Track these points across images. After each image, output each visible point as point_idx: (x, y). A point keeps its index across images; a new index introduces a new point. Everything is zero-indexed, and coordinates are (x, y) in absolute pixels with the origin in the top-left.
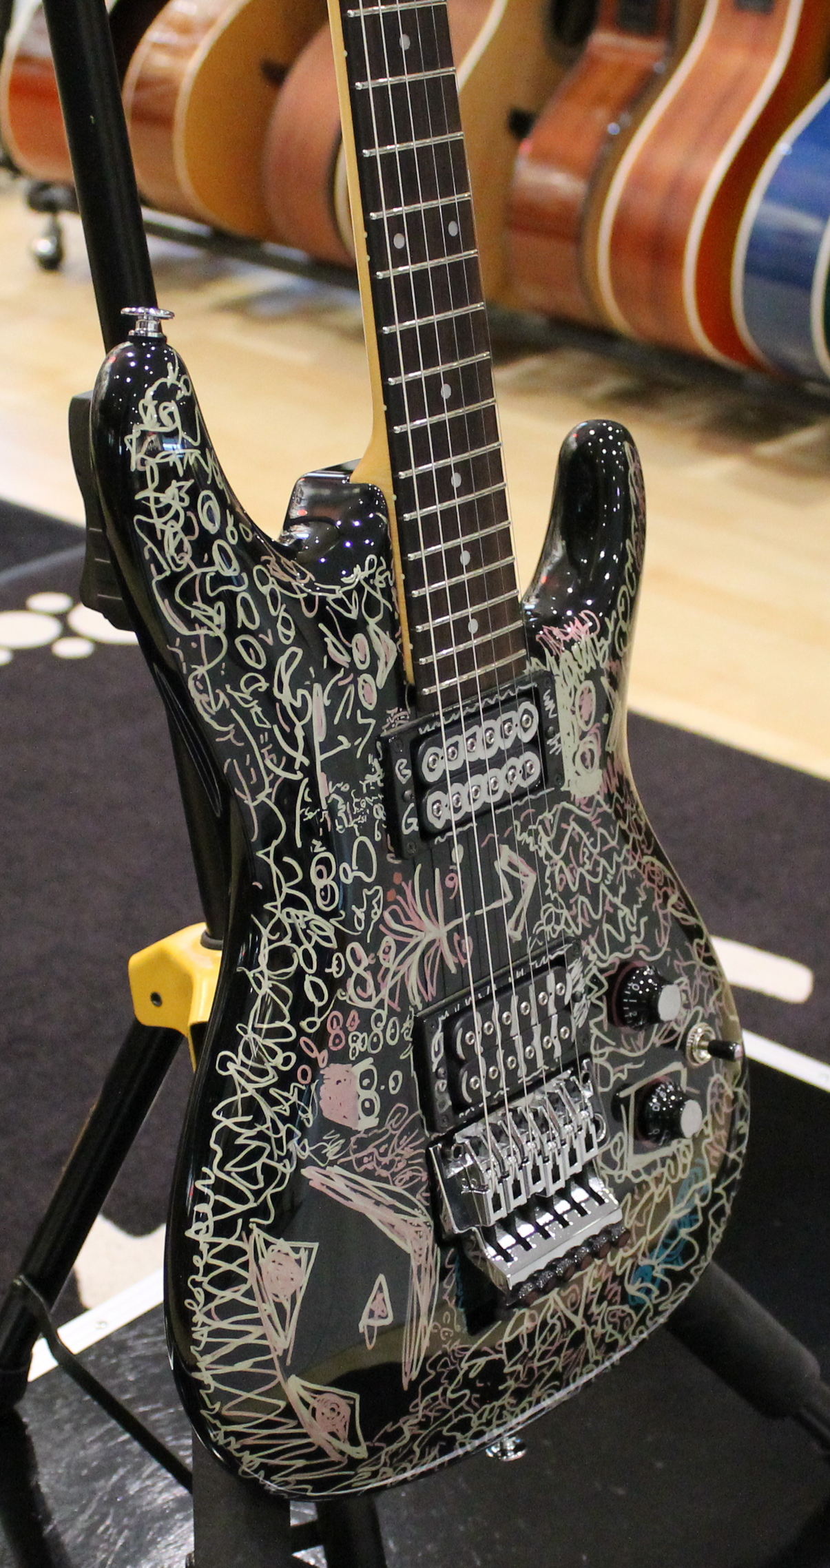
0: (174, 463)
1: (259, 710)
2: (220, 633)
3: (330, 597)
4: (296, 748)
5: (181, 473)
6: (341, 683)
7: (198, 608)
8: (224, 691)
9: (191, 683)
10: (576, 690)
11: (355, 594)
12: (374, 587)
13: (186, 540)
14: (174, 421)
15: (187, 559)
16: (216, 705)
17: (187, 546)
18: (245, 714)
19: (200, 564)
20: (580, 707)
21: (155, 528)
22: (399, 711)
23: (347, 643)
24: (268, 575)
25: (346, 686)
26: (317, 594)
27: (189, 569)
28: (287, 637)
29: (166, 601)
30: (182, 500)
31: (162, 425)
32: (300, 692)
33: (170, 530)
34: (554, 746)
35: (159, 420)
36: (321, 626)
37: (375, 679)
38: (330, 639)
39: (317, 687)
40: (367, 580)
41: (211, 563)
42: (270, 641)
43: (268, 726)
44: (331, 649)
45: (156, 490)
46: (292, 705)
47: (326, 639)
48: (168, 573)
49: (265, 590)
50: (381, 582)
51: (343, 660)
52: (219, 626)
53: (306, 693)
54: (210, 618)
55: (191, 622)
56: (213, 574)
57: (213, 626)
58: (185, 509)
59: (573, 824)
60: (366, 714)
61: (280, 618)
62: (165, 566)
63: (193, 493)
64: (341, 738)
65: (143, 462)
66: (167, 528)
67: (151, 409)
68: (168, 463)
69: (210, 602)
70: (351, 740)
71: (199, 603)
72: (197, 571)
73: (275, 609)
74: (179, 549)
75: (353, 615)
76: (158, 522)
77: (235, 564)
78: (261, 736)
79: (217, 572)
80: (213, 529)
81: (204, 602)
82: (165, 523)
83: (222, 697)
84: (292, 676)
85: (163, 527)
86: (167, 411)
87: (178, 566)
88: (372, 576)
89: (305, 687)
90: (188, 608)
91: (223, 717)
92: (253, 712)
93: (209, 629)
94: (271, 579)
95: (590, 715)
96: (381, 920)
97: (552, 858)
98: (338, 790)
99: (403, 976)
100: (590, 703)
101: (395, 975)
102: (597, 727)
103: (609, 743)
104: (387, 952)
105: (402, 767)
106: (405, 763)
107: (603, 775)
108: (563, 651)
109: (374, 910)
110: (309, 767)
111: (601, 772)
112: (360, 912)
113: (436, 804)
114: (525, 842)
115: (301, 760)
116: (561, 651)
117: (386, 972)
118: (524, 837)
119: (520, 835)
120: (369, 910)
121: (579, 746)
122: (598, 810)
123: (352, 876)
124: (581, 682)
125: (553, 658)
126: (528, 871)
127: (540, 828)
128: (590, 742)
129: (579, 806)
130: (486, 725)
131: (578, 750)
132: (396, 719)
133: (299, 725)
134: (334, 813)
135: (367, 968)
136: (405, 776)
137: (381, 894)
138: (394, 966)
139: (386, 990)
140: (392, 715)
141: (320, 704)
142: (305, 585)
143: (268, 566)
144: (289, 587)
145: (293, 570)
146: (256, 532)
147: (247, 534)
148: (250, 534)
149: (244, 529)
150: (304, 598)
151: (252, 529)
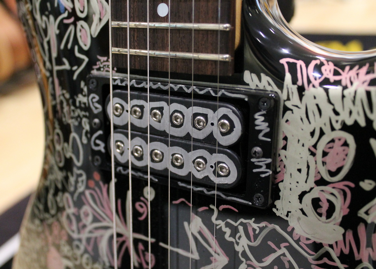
6: (65, 21)
10: (322, 133)
20: (325, 154)
22: (107, 61)
25: (69, 25)
32: (44, 18)
34: (260, 167)
37: (90, 29)
39: (52, 18)
51: (69, 5)
53: (47, 20)
59: (284, 250)
60: (81, 50)
64: (65, 60)
70: (72, 65)
89: (46, 16)
95: (339, 170)
96: (83, 193)
97: (250, 260)
98: (63, 95)
99: (96, 238)
100: (344, 156)
101: (91, 232)
102: (347, 186)
103: (369, 212)
104: (87, 215)
105: (94, 100)
106: (97, 98)
107: (344, 235)
108: (314, 86)
109: (80, 184)
110: (51, 72)
111: (342, 230)
112: (72, 180)
113: (119, 143)
114: (221, 228)
115: (48, 64)
116: (311, 85)
117: (84, 226)
118: (221, 224)
119: (216, 219)
120: (77, 182)
121: (311, 189)
122: (325, 260)
123: (69, 154)
124: (333, 129)
125: (296, 86)
126: (219, 250)
127: (241, 228)
128: (332, 194)
129: (298, 241)
130: (176, 106)
131: (309, 192)
132: (105, 65)
133: (46, 40)
134: (62, 108)
135: (74, 214)
136: (96, 108)
137: (84, 177)
138: (90, 227)
139: (84, 235)
140: (102, 61)
141: (53, 31)
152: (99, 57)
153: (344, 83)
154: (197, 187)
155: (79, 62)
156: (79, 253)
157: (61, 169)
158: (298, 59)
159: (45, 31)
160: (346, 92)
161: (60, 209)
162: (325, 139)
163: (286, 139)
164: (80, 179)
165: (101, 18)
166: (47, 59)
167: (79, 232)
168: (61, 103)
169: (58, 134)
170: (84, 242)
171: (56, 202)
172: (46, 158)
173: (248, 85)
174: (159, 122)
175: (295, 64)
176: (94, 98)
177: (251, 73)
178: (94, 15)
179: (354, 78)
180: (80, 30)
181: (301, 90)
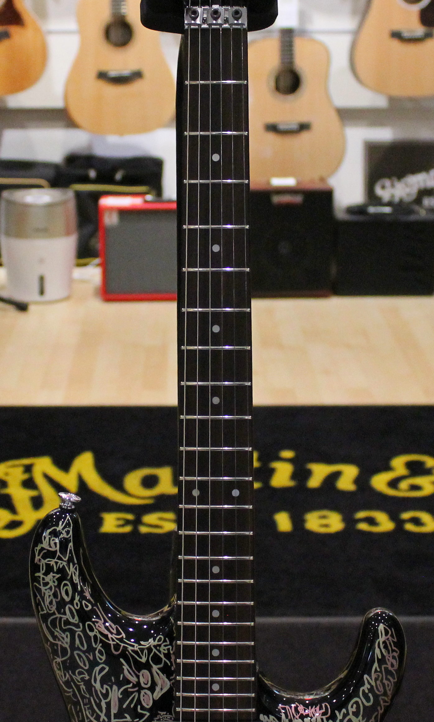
0: (53, 565)
1: (84, 687)
2: (67, 646)
3: (130, 648)
4: (101, 711)
5: (55, 570)
6: (129, 690)
7: (58, 632)
8: (69, 673)
9: (54, 664)
11: (146, 651)
12: (160, 652)
13: (54, 600)
14: (56, 547)
15: (54, 608)
16: (65, 678)
17: (54, 603)
18: (78, 687)
19: (59, 613)
21: (41, 591)
22: (166, 714)
23: (137, 673)
24: (94, 627)
25: (133, 692)
26: (122, 644)
27: (54, 614)
28: (101, 659)
29: (44, 624)
30: (54, 582)
31: (50, 547)
32: (105, 686)
33: (48, 594)
35: (49, 544)
36: (122, 660)
37: (153, 694)
38: (126, 667)
40: (155, 646)
41: (65, 613)
42: (91, 658)
43: (88, 696)
44: (126, 672)
45: (44, 574)
46: (100, 691)
47: (124, 667)
48: (45, 612)
49: (91, 634)
50: (164, 650)
51: (134, 679)
52: (67, 643)
53: (109, 688)
54: (63, 638)
55: (55, 637)
56: (65, 619)
57: (64, 642)
58: (55, 586)
60: (143, 708)
61: (98, 649)
62: (44, 609)
63: (60, 580)
64: (126, 715)
65: (40, 560)
66: (46, 592)
67: (47, 539)
68: (50, 564)
69: (64, 631)
70: (133, 718)
71: (58, 630)
72: (58, 615)
73: (96, 644)
74: (51, 603)
75: (144, 660)
76: (43, 589)
77: (76, 617)
78: (85, 700)
79: (67, 619)
80: (67, 599)
81: (60, 629)
82: (46, 590)
83: (67, 675)
84: (102, 678)
85: (45, 591)
86: (54, 542)
87: (50, 610)
88: (160, 645)
89: (108, 685)
90: (53, 630)
91: (67, 683)
92: (81, 687)
93: (62, 642)
94: (95, 630)
108: (296, 719)
116: (295, 718)
125: (288, 720)
132: (164, 717)
133: (104, 701)
140: (162, 714)
141: (115, 695)
142: (117, 639)
143: (96, 624)
144: (106, 636)
145: (113, 629)
146: (96, 606)
147: (87, 606)
148: (90, 607)
149: (85, 603)
150: (113, 644)
151: (93, 606)
152: (159, 712)
153: (310, 715)
155: (141, 716)
158: (286, 705)
159: (106, 695)
160: (312, 720)
165: (163, 688)
175: (285, 708)
177: (263, 715)
178: (156, 687)
179: (314, 712)
180: (144, 696)
181: (290, 720)
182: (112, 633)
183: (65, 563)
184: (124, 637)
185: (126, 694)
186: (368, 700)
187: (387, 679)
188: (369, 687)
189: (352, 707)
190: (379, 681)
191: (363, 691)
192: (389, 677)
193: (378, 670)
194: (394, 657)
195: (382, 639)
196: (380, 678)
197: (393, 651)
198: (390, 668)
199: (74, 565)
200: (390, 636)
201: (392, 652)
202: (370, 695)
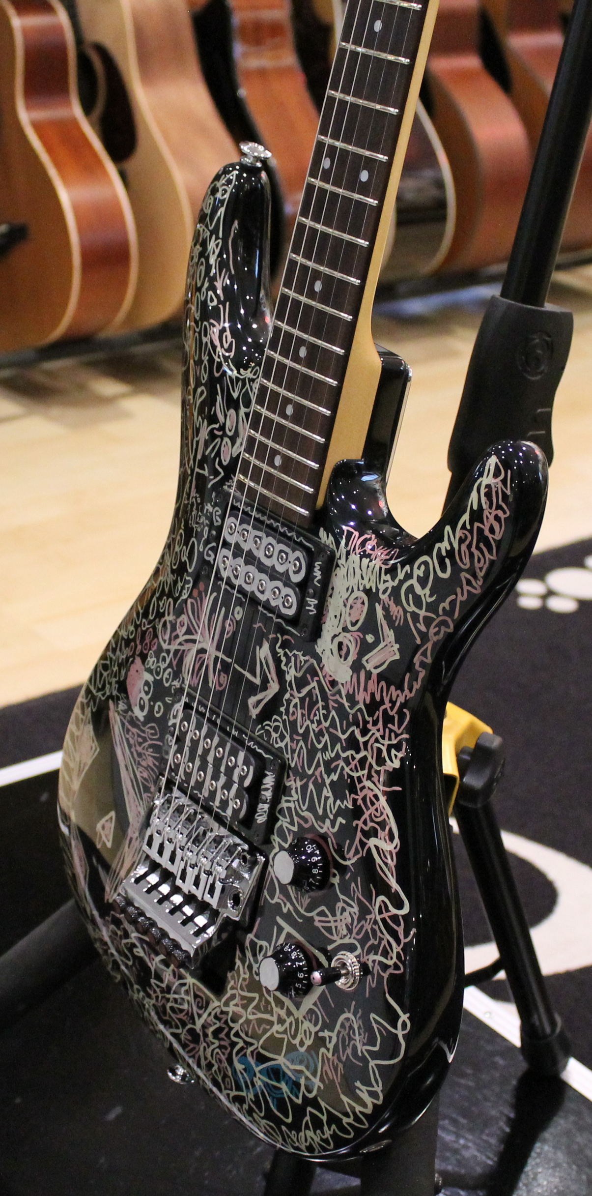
3: (229, 374)
6: (215, 432)
10: (352, 591)
11: (240, 383)
12: (251, 388)
20: (351, 607)
23: (226, 411)
25: (217, 437)
26: (224, 366)
28: (203, 378)
36: (218, 387)
37: (232, 448)
38: (219, 398)
39: (205, 422)
44: (218, 405)
47: (217, 397)
53: (202, 421)
59: (315, 684)
60: (220, 464)
61: (204, 364)
64: (206, 466)
70: (209, 473)
75: (236, 395)
77: (199, 312)
80: (199, 284)
88: (253, 380)
89: (202, 418)
94: (208, 335)
95: (357, 621)
96: (186, 601)
97: (293, 690)
98: (196, 498)
99: (184, 651)
100: (360, 612)
101: (180, 644)
102: (359, 636)
103: (369, 661)
104: (182, 625)
105: (217, 513)
106: (220, 512)
107: (352, 677)
109: (185, 591)
110: (192, 471)
111: (350, 672)
112: (180, 585)
113: (225, 559)
114: (280, 656)
115: (192, 462)
116: (354, 552)
117: (177, 637)
118: (281, 652)
119: (279, 648)
120: (183, 588)
121: (340, 633)
122: (338, 697)
123: (185, 558)
124: (359, 589)
125: (346, 550)
126: (275, 678)
127: (293, 659)
128: (350, 641)
129: (324, 677)
130: (271, 540)
131: (338, 636)
133: (196, 439)
134: (192, 511)
135: (170, 622)
136: (217, 521)
137: (191, 585)
138: (182, 639)
139: (173, 647)
140: (233, 480)
141: (204, 434)
142: (223, 355)
143: (211, 327)
144: (214, 347)
145: (227, 342)
146: (223, 306)
147: (212, 300)
148: (215, 303)
149: (211, 296)
150: (217, 362)
151: (219, 301)
152: (230, 476)
154: (270, 613)
155: (216, 473)
156: (163, 666)
157: (173, 571)
158: (356, 530)
159: (198, 431)
161: (160, 615)
162: (354, 596)
163: (333, 589)
164: (187, 586)
165: (242, 443)
166: (192, 457)
167: (169, 644)
168: (192, 505)
169: (181, 535)
170: (171, 654)
171: (158, 605)
172: (163, 557)
173: (320, 539)
174: (258, 549)
175: (353, 533)
176: (217, 511)
177: (323, 531)
178: (237, 438)
179: (379, 555)
180: (225, 446)
181: (348, 553)
182: (222, 346)
183: (208, 233)
184: (231, 357)
185: (212, 436)
186: (443, 568)
187: (478, 548)
188: (449, 548)
189: (419, 568)
190: (466, 546)
191: (439, 549)
192: (482, 545)
193: (468, 527)
194: (497, 518)
195: (487, 480)
196: (467, 542)
197: (499, 507)
198: (487, 533)
199: (216, 239)
200: (501, 481)
201: (497, 509)
202: (447, 561)
